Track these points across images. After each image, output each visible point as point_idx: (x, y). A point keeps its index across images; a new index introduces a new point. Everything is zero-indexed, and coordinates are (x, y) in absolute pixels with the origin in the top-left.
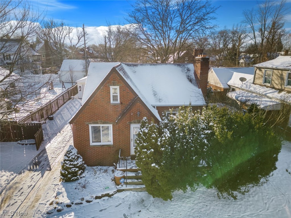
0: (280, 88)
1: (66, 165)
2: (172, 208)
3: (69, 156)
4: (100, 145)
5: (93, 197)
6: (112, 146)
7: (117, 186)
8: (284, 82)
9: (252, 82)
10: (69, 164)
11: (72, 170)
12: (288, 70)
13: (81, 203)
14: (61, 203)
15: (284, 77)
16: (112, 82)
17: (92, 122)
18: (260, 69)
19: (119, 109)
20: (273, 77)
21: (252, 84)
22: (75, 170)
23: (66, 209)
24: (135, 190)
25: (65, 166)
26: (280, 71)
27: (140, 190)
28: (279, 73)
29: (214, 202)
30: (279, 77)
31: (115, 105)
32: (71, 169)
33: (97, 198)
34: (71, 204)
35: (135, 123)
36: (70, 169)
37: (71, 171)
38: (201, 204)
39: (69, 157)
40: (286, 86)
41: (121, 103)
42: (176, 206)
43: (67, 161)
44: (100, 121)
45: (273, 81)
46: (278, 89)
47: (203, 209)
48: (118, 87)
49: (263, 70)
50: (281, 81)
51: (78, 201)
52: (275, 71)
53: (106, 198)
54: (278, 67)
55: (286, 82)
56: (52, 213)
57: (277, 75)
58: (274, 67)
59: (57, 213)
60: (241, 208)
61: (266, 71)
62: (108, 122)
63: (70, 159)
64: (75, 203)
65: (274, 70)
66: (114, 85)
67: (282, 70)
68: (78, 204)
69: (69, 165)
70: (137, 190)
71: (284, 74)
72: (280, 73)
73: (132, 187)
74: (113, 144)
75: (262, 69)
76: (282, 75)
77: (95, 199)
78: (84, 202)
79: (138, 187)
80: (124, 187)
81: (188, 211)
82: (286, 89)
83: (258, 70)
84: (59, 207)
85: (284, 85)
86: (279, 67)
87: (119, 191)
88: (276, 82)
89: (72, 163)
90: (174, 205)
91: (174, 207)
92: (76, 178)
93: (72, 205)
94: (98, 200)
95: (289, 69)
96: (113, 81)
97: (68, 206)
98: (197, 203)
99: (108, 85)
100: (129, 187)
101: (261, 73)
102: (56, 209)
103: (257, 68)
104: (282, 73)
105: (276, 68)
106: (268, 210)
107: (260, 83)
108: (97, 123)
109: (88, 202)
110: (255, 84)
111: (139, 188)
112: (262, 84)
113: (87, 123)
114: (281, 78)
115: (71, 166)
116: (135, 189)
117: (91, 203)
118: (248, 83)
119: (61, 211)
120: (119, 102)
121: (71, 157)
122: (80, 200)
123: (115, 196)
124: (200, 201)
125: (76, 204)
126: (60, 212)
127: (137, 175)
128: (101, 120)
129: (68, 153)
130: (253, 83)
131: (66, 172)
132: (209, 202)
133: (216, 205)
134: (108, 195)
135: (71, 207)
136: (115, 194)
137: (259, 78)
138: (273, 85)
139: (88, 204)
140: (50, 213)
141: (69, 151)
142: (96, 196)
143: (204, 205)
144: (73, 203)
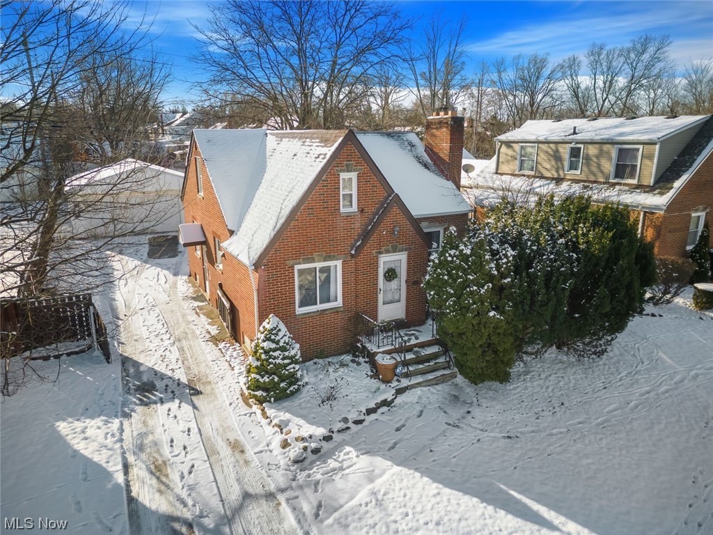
0: (556, 175)
1: (274, 361)
2: (515, 394)
3: (277, 338)
4: (316, 310)
5: (361, 412)
6: (342, 309)
7: (390, 384)
8: (563, 165)
9: (494, 171)
10: (281, 357)
11: (288, 370)
12: (571, 143)
13: (348, 428)
14: (311, 437)
15: (562, 155)
16: (345, 163)
17: (301, 260)
18: (508, 144)
19: (357, 225)
20: (538, 158)
21: (495, 176)
22: (294, 368)
23: (326, 446)
24: (427, 384)
25: (271, 363)
26: (552, 145)
27: (434, 382)
28: (550, 148)
29: (569, 369)
30: (551, 155)
31: (349, 216)
32: (288, 368)
33: (370, 412)
34: (331, 434)
35: (388, 252)
36: (285, 369)
37: (287, 372)
38: (553, 377)
39: (277, 343)
40: (568, 171)
41: (362, 211)
42: (519, 390)
43: (274, 352)
44: (319, 255)
45: (540, 164)
46: (553, 179)
47: (561, 383)
48: (353, 175)
49: (517, 147)
50: (557, 164)
51: (342, 425)
52: (544, 147)
53: (384, 409)
54: (549, 138)
55: (566, 164)
56: (305, 458)
57: (547, 152)
58: (541, 138)
59: (314, 457)
60: (609, 368)
61: (522, 147)
62: (334, 256)
63: (281, 344)
64: (335, 430)
65: (540, 145)
66: (348, 171)
67: (556, 143)
68: (343, 430)
69: (283, 359)
70: (430, 383)
71: (561, 150)
72: (554, 148)
73: (419, 379)
74: (342, 305)
75: (514, 145)
76: (557, 151)
77: (368, 415)
78: (350, 424)
79: (430, 376)
80: (405, 382)
81: (542, 391)
82: (568, 177)
83: (503, 146)
84: (313, 445)
85: (564, 171)
86: (553, 138)
87: (399, 392)
88: (547, 167)
89: (287, 354)
90: (515, 389)
91: (516, 391)
92: (296, 387)
93: (334, 435)
94: (373, 416)
95: (573, 139)
96: (347, 161)
97: (327, 439)
98: (547, 377)
99: (337, 170)
100: (415, 380)
101: (510, 152)
102: (309, 450)
103: (502, 142)
104: (557, 148)
105: (546, 139)
106: (643, 363)
107: (510, 172)
108: (313, 261)
109: (357, 422)
110: (502, 174)
111: (433, 377)
112: (517, 173)
113: (292, 262)
114: (557, 157)
115: (287, 361)
116: (427, 381)
117: (365, 424)
118: (485, 173)
119: (320, 451)
120: (355, 208)
121: (282, 341)
122: (342, 423)
123: (398, 401)
124: (548, 373)
125: (339, 431)
126: (319, 454)
127: (418, 356)
128: (320, 253)
129: (274, 332)
130: (496, 173)
131: (274, 378)
132: (561, 371)
133: (575, 373)
134: (385, 403)
135: (334, 440)
136: (395, 398)
137: (508, 161)
138: (540, 172)
139: (360, 426)
140: (302, 461)
141: (275, 328)
142: (367, 410)
143: (558, 377)
144: (333, 432)
